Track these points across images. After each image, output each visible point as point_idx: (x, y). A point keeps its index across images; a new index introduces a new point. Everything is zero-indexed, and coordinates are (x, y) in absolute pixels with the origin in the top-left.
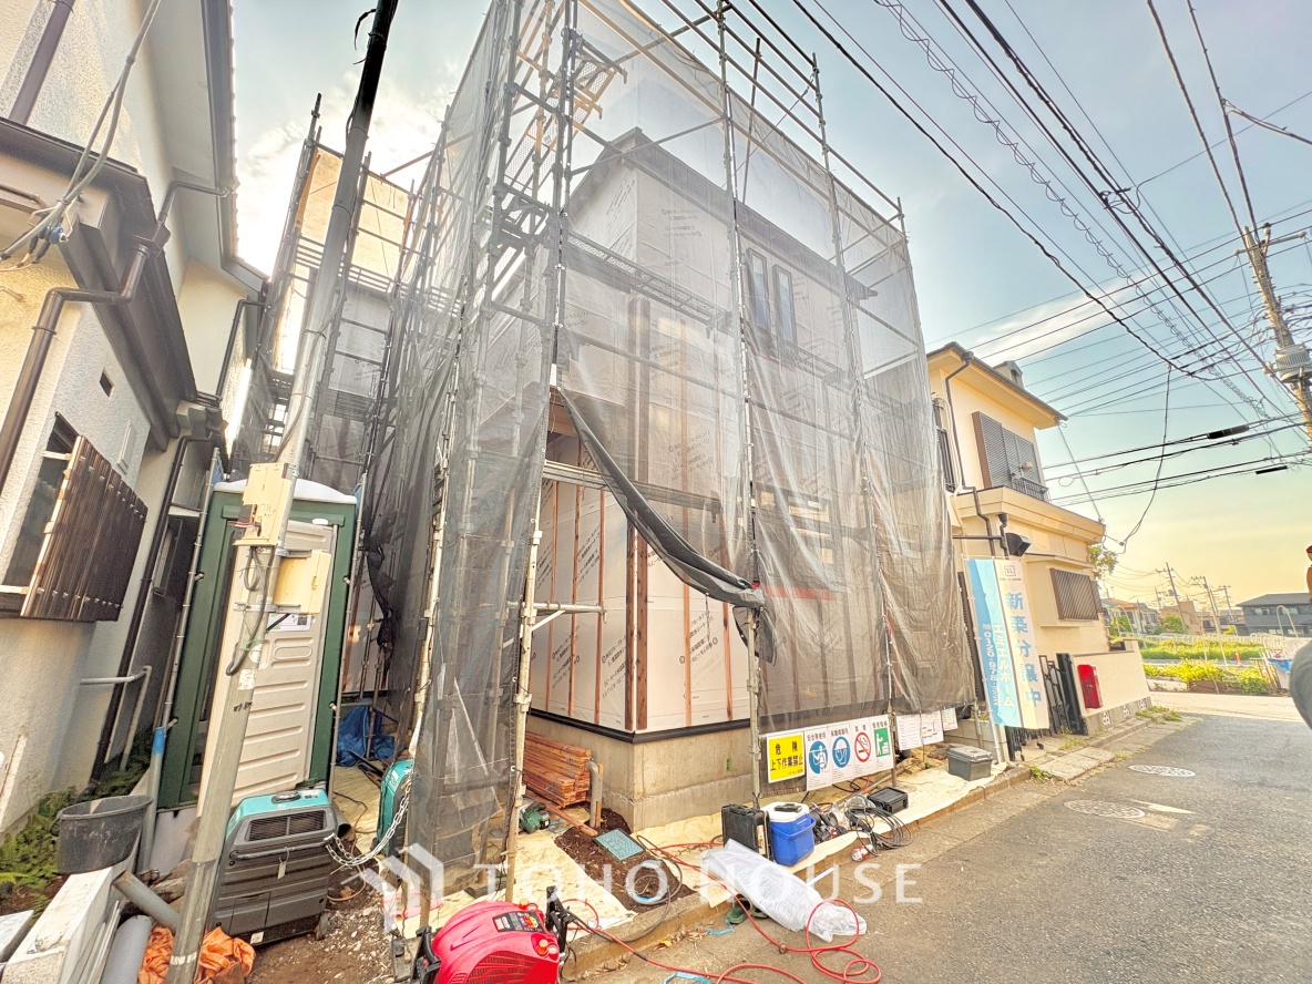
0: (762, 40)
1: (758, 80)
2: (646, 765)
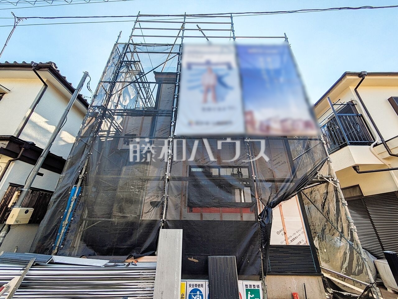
0: (198, 24)
1: (206, 36)
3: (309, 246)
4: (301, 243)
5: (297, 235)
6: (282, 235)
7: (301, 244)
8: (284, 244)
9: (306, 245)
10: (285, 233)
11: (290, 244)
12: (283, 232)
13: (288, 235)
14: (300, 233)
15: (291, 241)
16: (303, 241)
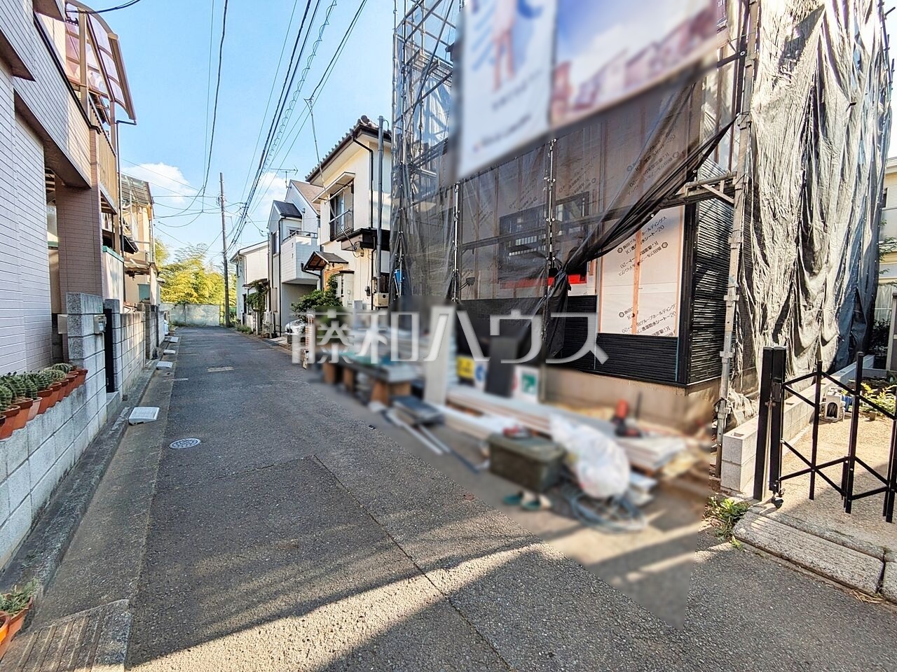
3: (676, 338)
4: (662, 333)
5: (659, 317)
6: (629, 318)
7: (661, 335)
8: (629, 332)
9: (674, 336)
10: (634, 315)
11: (639, 334)
12: (630, 314)
13: (639, 318)
14: (667, 314)
15: (643, 328)
16: (668, 328)
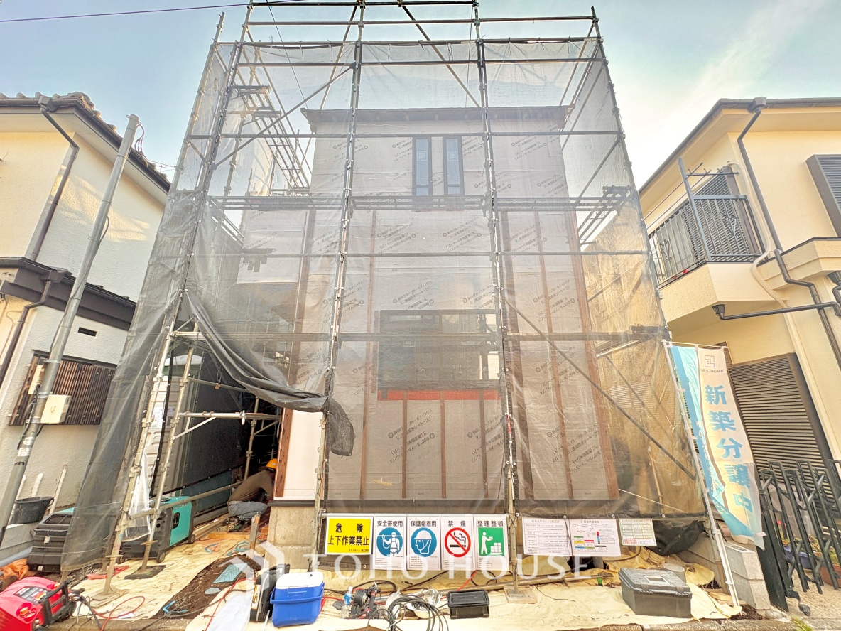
2: (279, 522)
4: (590, 452)
5: (586, 436)
6: (557, 437)
10: (562, 435)
12: (559, 433)
